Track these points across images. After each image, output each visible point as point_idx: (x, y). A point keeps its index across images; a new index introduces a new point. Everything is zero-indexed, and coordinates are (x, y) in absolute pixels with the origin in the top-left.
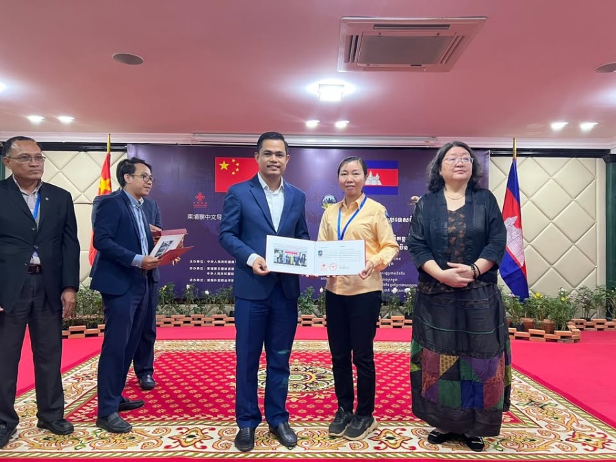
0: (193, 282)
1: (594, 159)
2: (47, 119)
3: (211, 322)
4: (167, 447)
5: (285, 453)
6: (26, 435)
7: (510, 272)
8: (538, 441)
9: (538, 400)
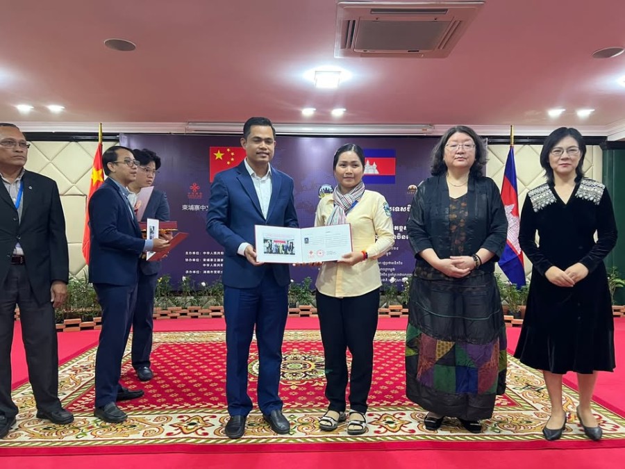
0: (188, 274)
1: (590, 146)
2: (36, 108)
3: (208, 314)
4: (169, 434)
6: (26, 425)
7: (507, 260)
8: (534, 422)
9: (534, 384)
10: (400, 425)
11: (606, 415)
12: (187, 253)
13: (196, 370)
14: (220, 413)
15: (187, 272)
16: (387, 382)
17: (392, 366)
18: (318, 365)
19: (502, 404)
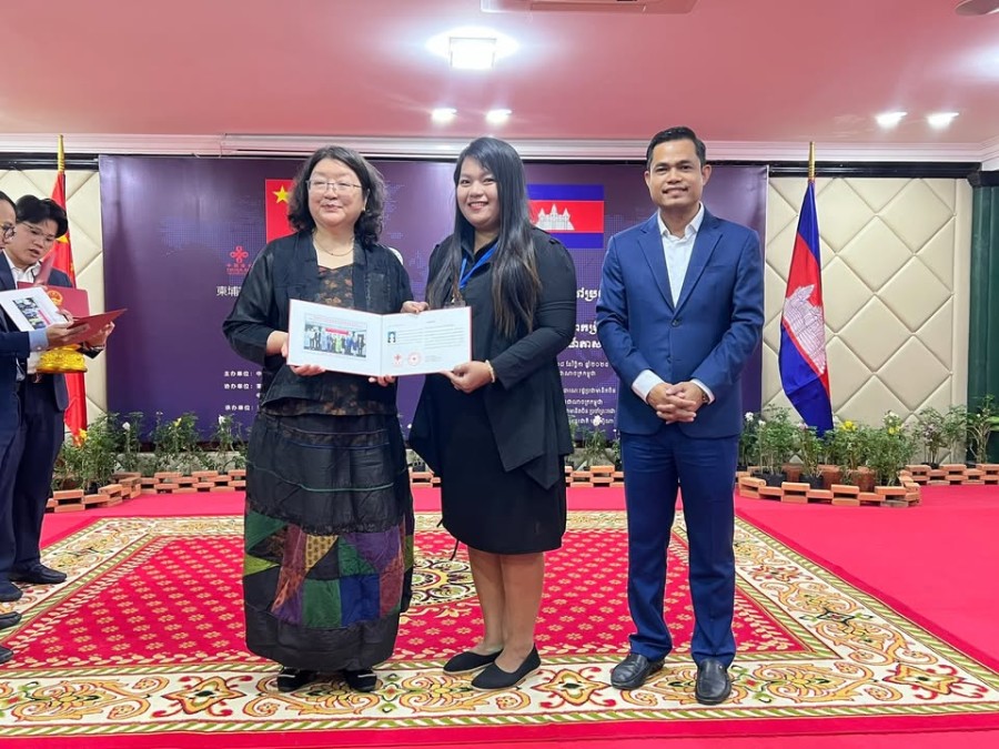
0: (231, 411)
1: (953, 180)
4: (157, 714)
5: (377, 719)
7: (800, 384)
8: (833, 682)
9: (838, 610)
10: (588, 691)
11: (963, 668)
12: (227, 374)
13: (227, 588)
14: (261, 671)
15: (228, 407)
16: (574, 609)
17: (587, 576)
18: (453, 578)
19: (778, 648)
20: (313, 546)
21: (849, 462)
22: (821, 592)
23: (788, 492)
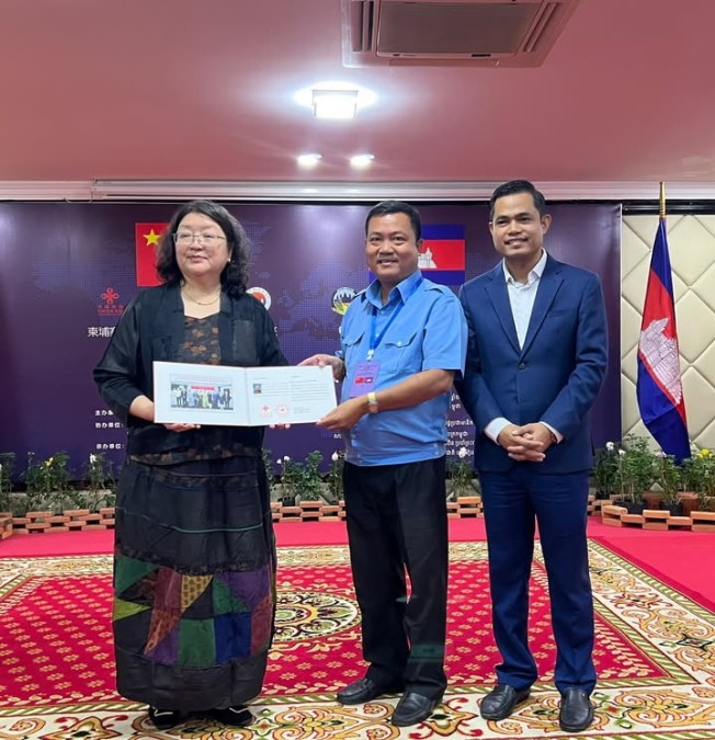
0: (101, 450)
7: (658, 415)
8: (691, 707)
9: (696, 635)
10: (455, 722)
12: (98, 413)
13: (101, 628)
14: (135, 710)
15: (99, 446)
19: (639, 674)
20: (189, 587)
21: (707, 489)
22: (680, 618)
23: (649, 520)
